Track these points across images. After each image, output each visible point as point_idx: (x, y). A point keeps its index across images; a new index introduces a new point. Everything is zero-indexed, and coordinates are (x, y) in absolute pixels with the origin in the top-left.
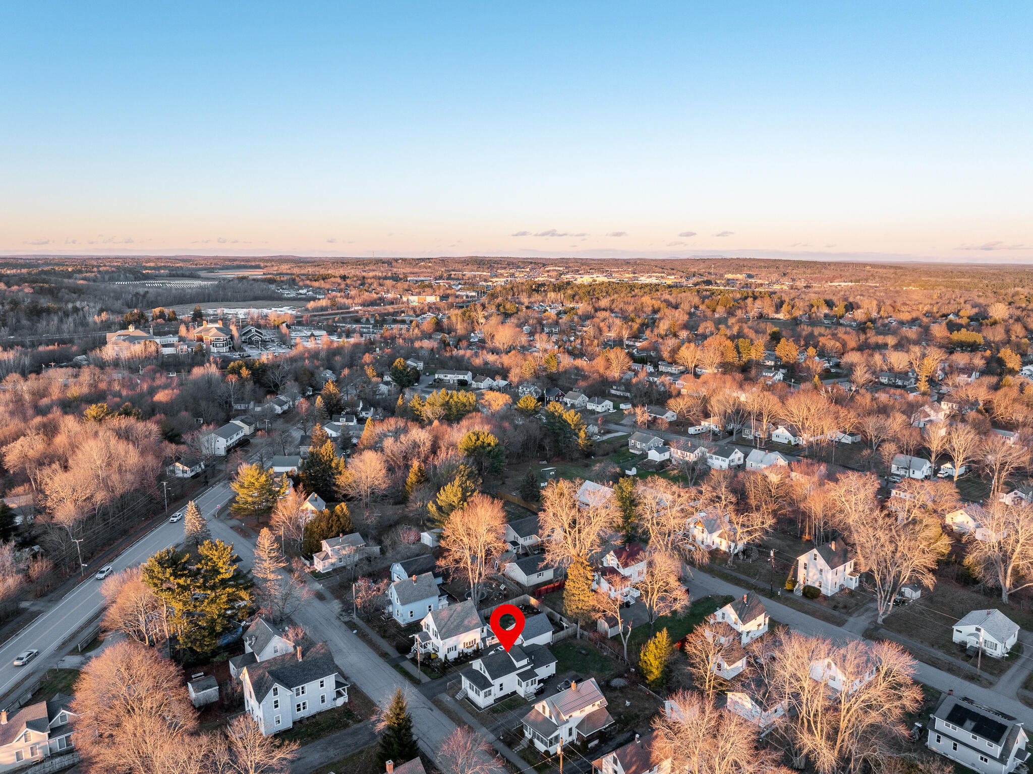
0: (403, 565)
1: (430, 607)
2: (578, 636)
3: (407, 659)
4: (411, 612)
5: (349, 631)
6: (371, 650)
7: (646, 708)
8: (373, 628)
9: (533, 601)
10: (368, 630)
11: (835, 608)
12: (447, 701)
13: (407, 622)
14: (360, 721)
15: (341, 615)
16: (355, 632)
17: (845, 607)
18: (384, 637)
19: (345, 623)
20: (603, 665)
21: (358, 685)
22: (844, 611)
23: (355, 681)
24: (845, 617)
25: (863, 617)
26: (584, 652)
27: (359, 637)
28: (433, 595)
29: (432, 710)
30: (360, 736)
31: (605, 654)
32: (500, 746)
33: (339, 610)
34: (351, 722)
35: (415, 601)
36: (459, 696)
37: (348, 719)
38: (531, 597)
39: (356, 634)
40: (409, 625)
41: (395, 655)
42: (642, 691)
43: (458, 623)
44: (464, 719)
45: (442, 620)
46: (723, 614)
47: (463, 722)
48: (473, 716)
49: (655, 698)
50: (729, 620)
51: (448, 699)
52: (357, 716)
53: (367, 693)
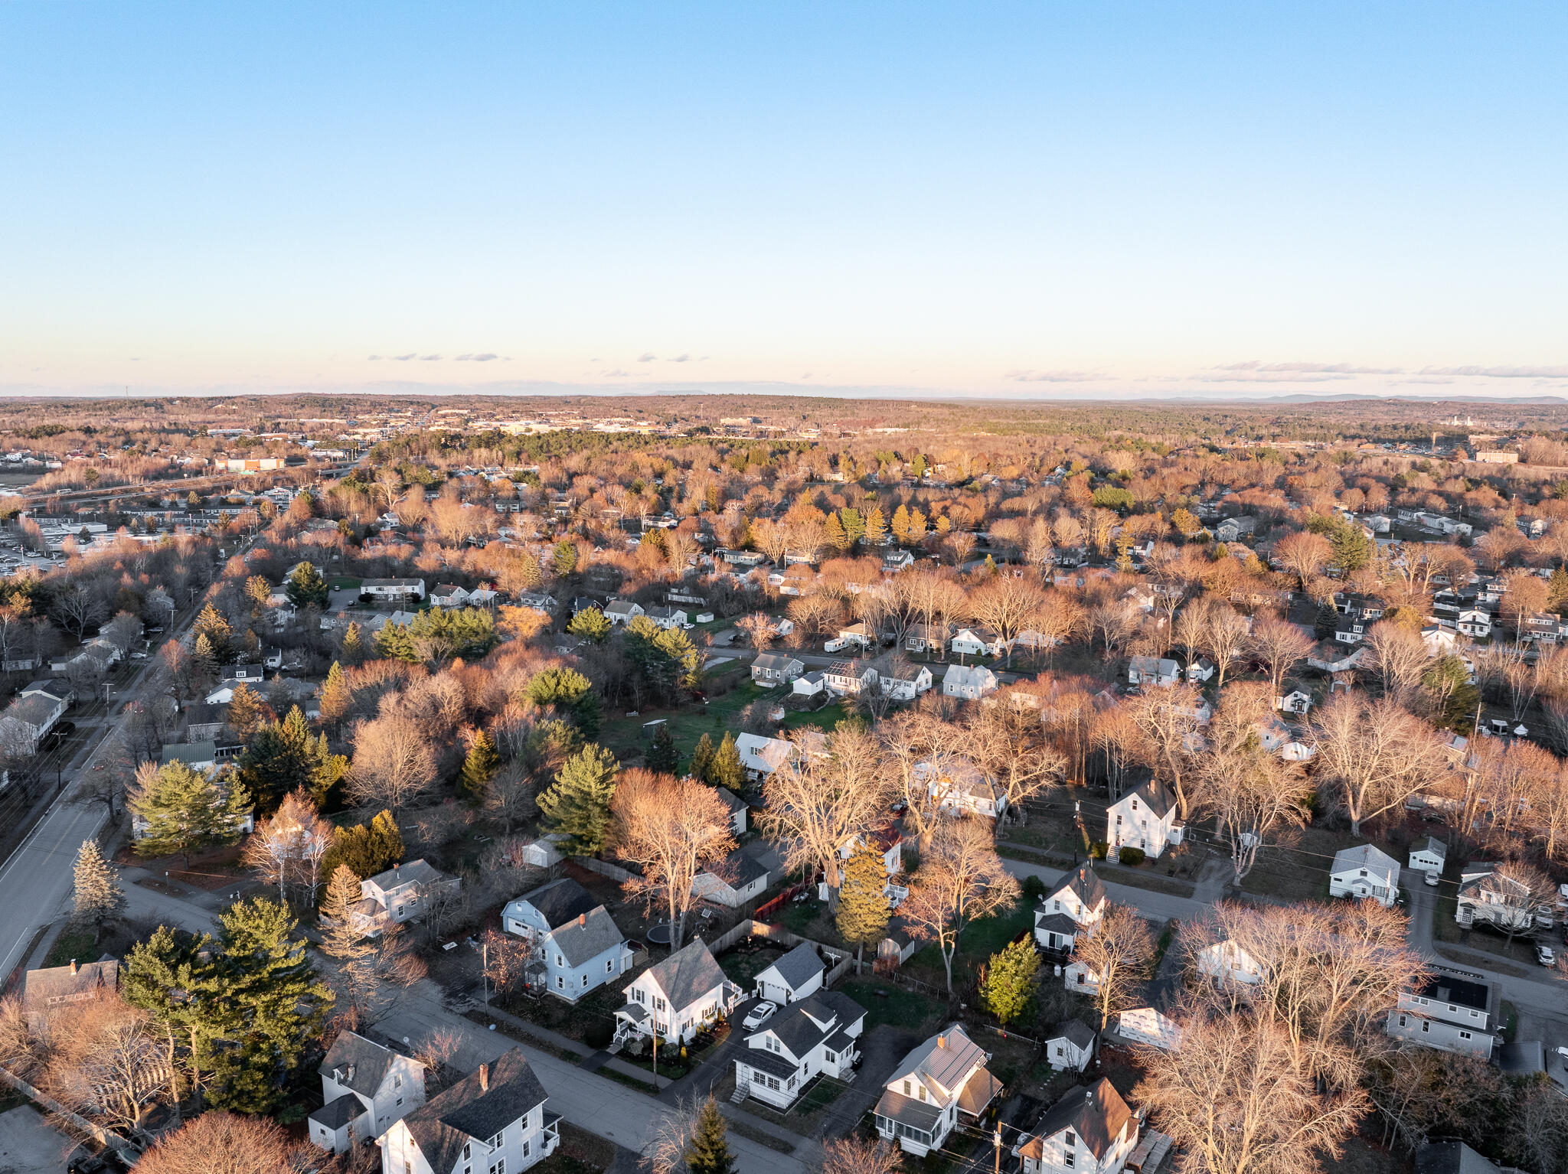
0: (532, 901)
1: (609, 963)
2: (859, 970)
3: (610, 1056)
4: (585, 978)
5: (481, 1029)
6: (541, 1053)
7: (1016, 1059)
8: (520, 1014)
9: (761, 929)
10: (514, 1021)
11: (1171, 873)
13: (579, 995)
15: (450, 1003)
16: (492, 1027)
17: (1184, 870)
18: (549, 1027)
19: (466, 1015)
20: (918, 1008)
22: (1185, 876)
24: (1190, 883)
25: (1211, 881)
26: (881, 992)
27: (505, 1034)
28: (614, 944)
31: (910, 990)
33: (441, 996)
35: (591, 956)
36: (736, 1098)
38: (754, 922)
39: (498, 1030)
40: (583, 999)
41: (588, 1053)
42: (993, 1034)
43: (692, 980)
44: (765, 1131)
45: (669, 979)
46: (1057, 902)
47: (767, 1136)
48: (778, 1124)
49: (1018, 1042)
50: (1067, 909)
51: (721, 1106)
52: (590, 1165)
53: (579, 1125)
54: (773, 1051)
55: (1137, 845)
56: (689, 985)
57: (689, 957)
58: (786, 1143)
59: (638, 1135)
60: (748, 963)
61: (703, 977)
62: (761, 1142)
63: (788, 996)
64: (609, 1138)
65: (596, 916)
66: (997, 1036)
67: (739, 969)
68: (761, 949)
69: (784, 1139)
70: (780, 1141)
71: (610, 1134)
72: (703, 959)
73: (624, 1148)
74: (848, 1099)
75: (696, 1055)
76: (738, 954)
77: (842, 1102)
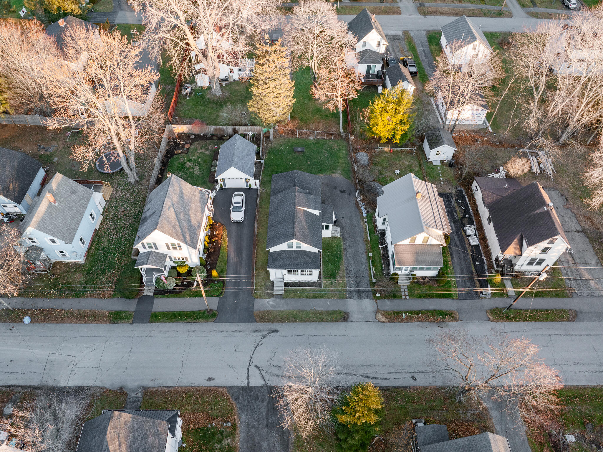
1: (91, 215)
3: (150, 298)
4: (80, 239)
5: (17, 327)
6: (91, 326)
8: (43, 294)
9: (181, 129)
10: (42, 303)
12: (272, 306)
13: (84, 254)
14: (234, 428)
16: (27, 320)
18: (78, 295)
20: (327, 150)
21: (151, 384)
23: (137, 384)
24: (395, 5)
26: (299, 149)
27: (44, 321)
29: (277, 331)
30: (265, 444)
31: (311, 138)
32: (388, 305)
34: (227, 441)
37: (220, 441)
38: (173, 126)
39: (34, 320)
40: (88, 253)
41: (131, 306)
42: (382, 152)
43: (189, 215)
44: (318, 309)
46: (365, 42)
47: (323, 313)
48: (322, 297)
49: (401, 152)
50: (370, 45)
51: (271, 303)
52: (222, 426)
53: (178, 385)
54: (294, 249)
56: (189, 221)
57: (175, 198)
58: (340, 312)
59: (233, 368)
60: (190, 161)
62: (322, 321)
63: (247, 182)
64: (211, 384)
65: (59, 186)
66: (386, 152)
67: (188, 169)
68: (191, 144)
69: (336, 309)
70: (334, 312)
71: (210, 379)
73: (232, 388)
74: (350, 251)
75: (218, 264)
76: (178, 156)
77: (348, 255)
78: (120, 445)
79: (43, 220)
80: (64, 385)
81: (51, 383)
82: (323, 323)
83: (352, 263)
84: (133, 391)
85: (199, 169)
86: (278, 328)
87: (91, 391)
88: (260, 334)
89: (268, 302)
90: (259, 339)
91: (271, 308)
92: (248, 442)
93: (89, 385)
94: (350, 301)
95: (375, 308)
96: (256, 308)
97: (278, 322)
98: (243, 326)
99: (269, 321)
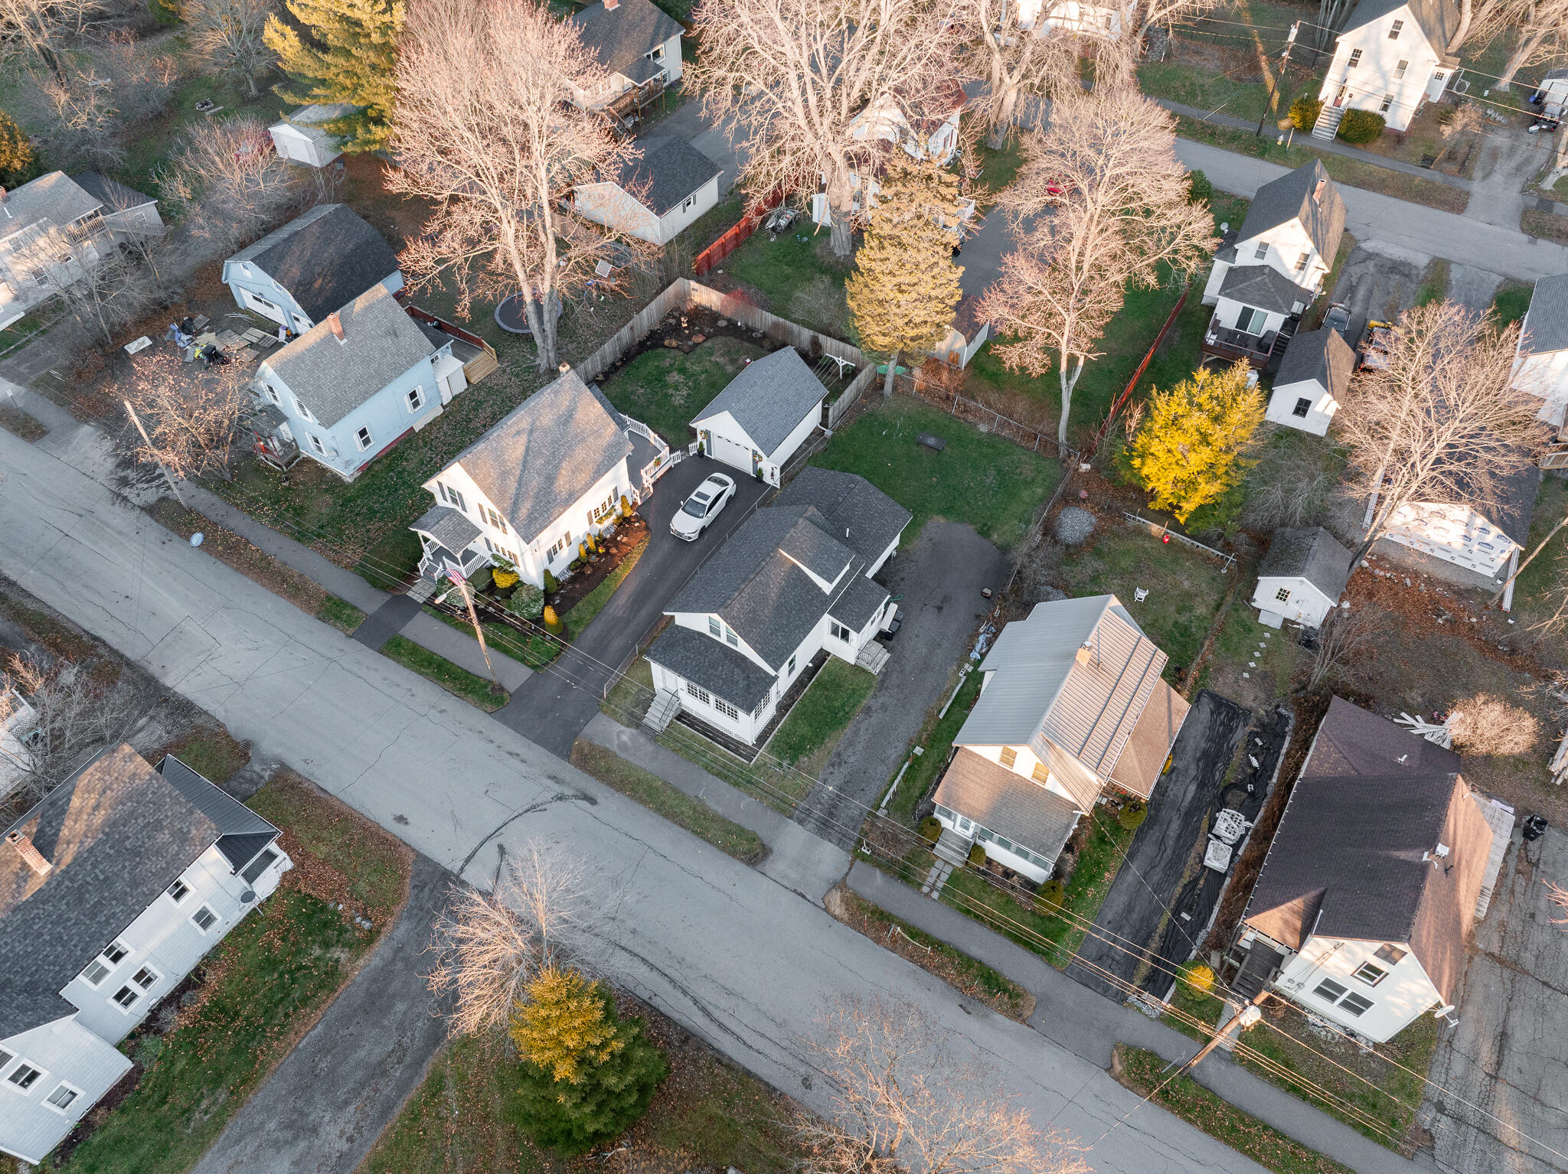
0: (262, 261)
1: (413, 395)
2: (888, 388)
3: (414, 607)
4: (363, 433)
5: (178, 543)
6: (283, 604)
7: (1190, 596)
8: (251, 507)
9: (706, 297)
10: (239, 523)
11: (1427, 161)
12: (623, 746)
13: (358, 464)
14: (371, 938)
15: (124, 482)
16: (197, 539)
17: (1451, 157)
18: (301, 537)
19: (150, 510)
20: (999, 471)
21: (298, 765)
22: (1453, 168)
23: (278, 751)
24: (1461, 183)
25: (1497, 178)
26: (931, 441)
27: (219, 556)
28: (414, 361)
29: (592, 801)
30: (400, 1007)
31: (983, 428)
32: (876, 886)
33: (110, 464)
34: (340, 954)
35: (365, 397)
36: (656, 717)
37: (326, 945)
38: (693, 284)
39: (206, 546)
40: (368, 469)
41: (369, 602)
42: (1140, 532)
43: (557, 467)
44: (711, 804)
45: (504, 475)
46: (1264, 246)
47: (716, 819)
48: (736, 784)
49: (1191, 553)
50: (1279, 259)
51: (625, 738)
52: (353, 918)
53: (341, 796)
54: (723, 640)
55: (1373, 106)
56: (550, 479)
57: (547, 419)
58: (753, 838)
59: (457, 823)
60: (682, 371)
61: (580, 453)
62: (701, 834)
63: (755, 463)
64: (398, 830)
65: (369, 308)
66: (1149, 536)
67: (666, 385)
68: (708, 337)
69: (749, 825)
70: (741, 831)
71: (401, 819)
72: (579, 415)
73: (426, 860)
74: (875, 719)
75: (580, 604)
76: (665, 351)
77: (863, 726)
78: (96, 808)
79: (299, 359)
80: (169, 684)
81: (154, 669)
82: (698, 841)
83: (859, 747)
84: (264, 761)
85: (689, 395)
86: (600, 799)
87: (199, 721)
88: (557, 789)
89: (620, 733)
90: (549, 796)
91: (615, 748)
92: (375, 980)
93: (205, 708)
94: (793, 826)
95: (839, 877)
96: (587, 730)
97: (611, 784)
98: (537, 754)
99: (594, 773)
